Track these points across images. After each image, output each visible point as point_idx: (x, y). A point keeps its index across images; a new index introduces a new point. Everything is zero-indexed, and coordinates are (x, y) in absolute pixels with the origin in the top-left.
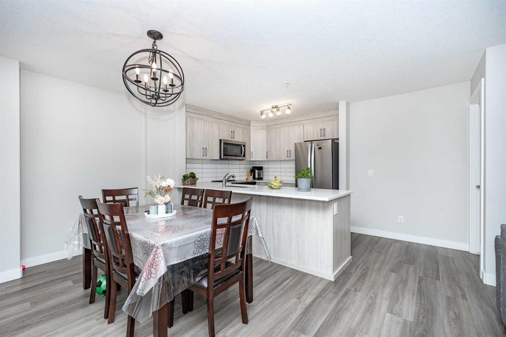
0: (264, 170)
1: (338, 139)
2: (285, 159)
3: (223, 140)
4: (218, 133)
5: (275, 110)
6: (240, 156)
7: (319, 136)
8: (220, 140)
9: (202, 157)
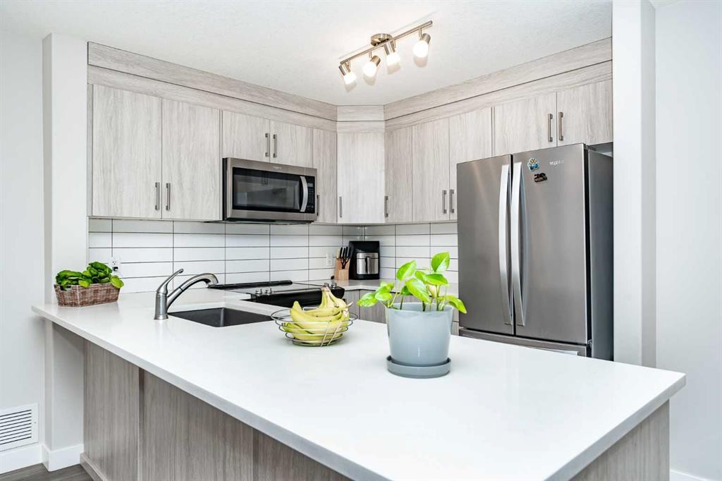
0: (384, 251)
1: (610, 146)
2: (437, 219)
3: (234, 160)
4: (216, 139)
5: (379, 52)
6: (298, 211)
7: (546, 138)
8: (225, 161)
9: (153, 214)
